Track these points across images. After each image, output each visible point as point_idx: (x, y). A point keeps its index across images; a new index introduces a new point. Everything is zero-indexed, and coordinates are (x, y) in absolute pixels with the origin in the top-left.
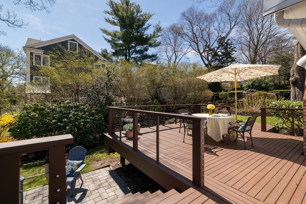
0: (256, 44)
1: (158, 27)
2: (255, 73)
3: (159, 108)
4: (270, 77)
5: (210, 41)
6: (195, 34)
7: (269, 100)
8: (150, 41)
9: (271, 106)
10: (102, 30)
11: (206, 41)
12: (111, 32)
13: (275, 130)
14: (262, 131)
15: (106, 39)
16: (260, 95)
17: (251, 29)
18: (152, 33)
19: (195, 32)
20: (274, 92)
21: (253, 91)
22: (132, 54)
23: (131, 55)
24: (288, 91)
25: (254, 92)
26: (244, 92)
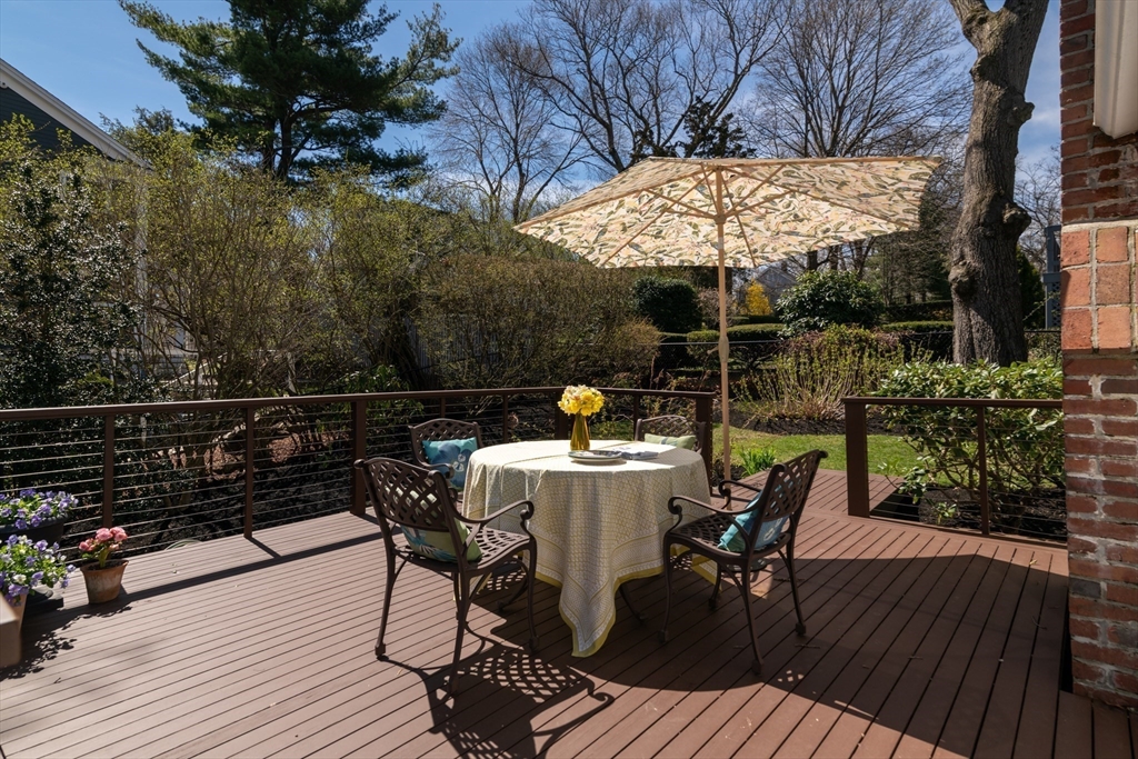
0: (828, 148)
1: (433, 34)
2: (816, 219)
3: (399, 407)
4: (878, 278)
5: (658, 123)
6: (597, 83)
7: (876, 361)
8: (394, 95)
9: (886, 391)
10: (131, 9)
11: (641, 117)
12: (188, 24)
13: (903, 507)
14: (851, 512)
15: (156, 61)
16: (842, 343)
17: (809, 83)
18: (403, 57)
19: (598, 74)
20: (895, 328)
21: (815, 326)
22: (302, 147)
23: (293, 150)
24: (942, 326)
25: (821, 330)
26: (786, 330)
